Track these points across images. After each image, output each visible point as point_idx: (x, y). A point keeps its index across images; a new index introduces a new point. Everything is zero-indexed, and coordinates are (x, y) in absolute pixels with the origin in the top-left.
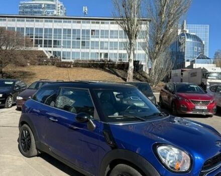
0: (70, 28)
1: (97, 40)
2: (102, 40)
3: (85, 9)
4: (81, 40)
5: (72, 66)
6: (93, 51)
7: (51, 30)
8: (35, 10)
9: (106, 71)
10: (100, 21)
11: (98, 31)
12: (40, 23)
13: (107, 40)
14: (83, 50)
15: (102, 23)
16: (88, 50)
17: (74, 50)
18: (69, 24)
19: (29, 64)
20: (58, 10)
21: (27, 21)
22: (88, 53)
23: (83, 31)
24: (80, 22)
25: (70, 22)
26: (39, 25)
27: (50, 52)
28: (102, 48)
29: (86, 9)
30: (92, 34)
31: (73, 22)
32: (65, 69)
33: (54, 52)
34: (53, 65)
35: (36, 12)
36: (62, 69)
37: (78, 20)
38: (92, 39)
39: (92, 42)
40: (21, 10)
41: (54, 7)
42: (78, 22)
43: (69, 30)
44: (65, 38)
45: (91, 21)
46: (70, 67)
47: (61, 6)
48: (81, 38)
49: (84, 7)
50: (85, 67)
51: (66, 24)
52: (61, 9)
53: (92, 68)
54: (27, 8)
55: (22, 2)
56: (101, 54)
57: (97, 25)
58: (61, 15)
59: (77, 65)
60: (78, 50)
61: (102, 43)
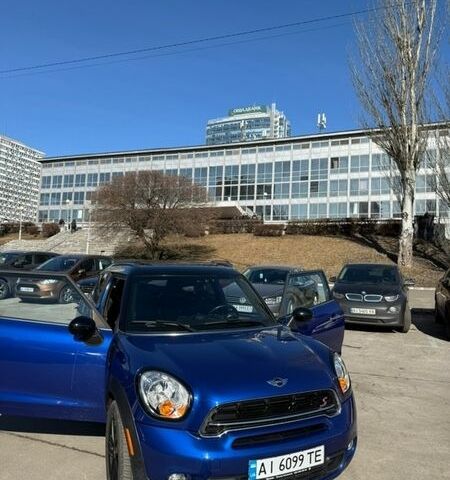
0: (287, 159)
1: (342, 176)
2: (355, 176)
3: (321, 119)
4: (309, 181)
5: (284, 233)
6: (334, 200)
7: (252, 166)
8: (233, 133)
9: (354, 241)
10: (350, 139)
11: (346, 159)
12: (234, 157)
13: (365, 175)
14: (314, 201)
15: (354, 142)
16: (323, 200)
17: (295, 201)
18: (287, 152)
19: (207, 232)
20: (276, 127)
21: (212, 155)
22: (325, 205)
23: (314, 162)
24: (307, 147)
25: (288, 148)
26: (232, 160)
27: (251, 208)
28: (353, 194)
29: (324, 119)
30: (332, 166)
31: (295, 148)
32: (268, 238)
33: (257, 207)
34: (249, 232)
35: (234, 137)
36: (262, 239)
37: (303, 142)
38: (332, 177)
39: (332, 182)
40: (210, 136)
41: (266, 122)
42: (304, 147)
43: (287, 164)
44: (279, 180)
45: (330, 141)
46: (280, 235)
47: (281, 119)
48: (310, 176)
49: (319, 116)
50: (309, 234)
51: (281, 153)
52: (281, 124)
53: (324, 235)
54: (219, 130)
55: (211, 122)
56: (352, 205)
57: (344, 147)
58: (280, 137)
59: (294, 230)
60: (303, 201)
61: (355, 182)
